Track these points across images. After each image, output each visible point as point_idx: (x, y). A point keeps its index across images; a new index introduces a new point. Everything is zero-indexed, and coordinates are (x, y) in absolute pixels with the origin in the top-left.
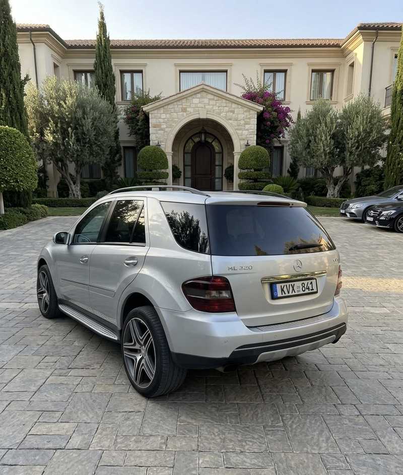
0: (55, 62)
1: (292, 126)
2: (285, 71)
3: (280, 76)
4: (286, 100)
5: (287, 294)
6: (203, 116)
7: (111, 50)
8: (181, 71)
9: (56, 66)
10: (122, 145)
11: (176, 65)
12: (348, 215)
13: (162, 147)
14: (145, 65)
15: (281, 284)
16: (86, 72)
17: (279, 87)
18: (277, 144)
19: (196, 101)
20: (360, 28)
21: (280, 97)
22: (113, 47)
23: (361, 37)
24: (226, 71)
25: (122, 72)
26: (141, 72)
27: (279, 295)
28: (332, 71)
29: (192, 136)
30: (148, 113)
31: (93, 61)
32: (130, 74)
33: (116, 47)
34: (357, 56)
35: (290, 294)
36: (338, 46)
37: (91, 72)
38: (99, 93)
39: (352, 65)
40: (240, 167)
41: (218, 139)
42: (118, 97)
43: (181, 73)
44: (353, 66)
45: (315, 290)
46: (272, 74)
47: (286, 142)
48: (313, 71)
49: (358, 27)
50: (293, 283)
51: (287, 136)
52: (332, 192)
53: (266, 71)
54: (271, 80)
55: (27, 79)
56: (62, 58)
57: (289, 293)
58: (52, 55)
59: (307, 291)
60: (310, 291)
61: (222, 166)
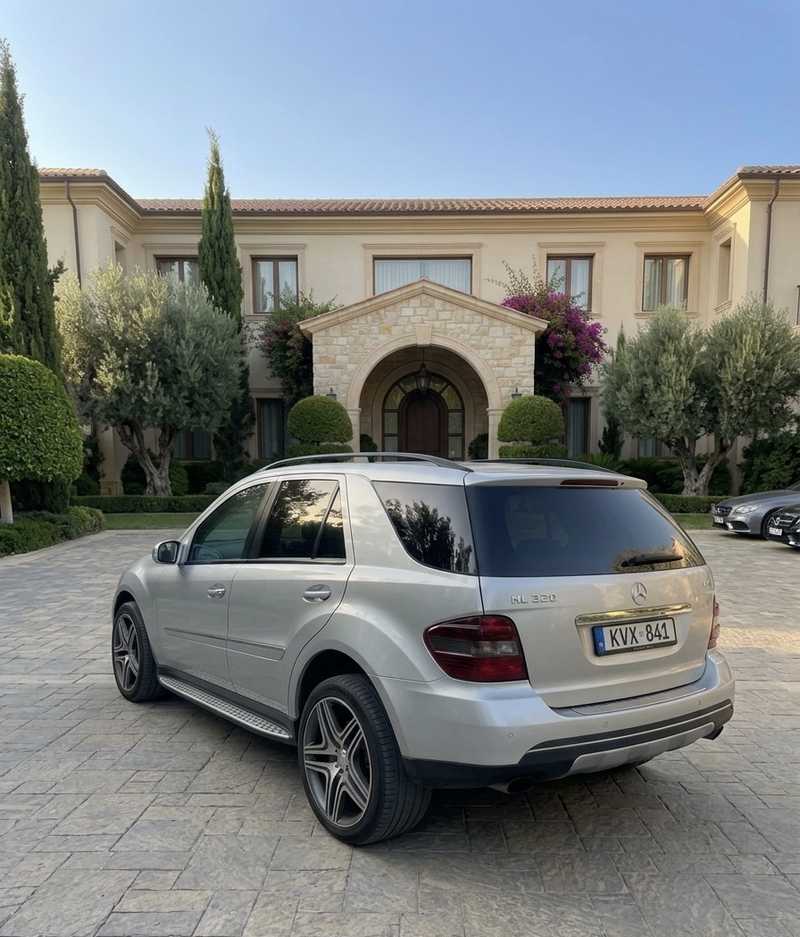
0: (119, 241)
1: (608, 359)
2: (590, 257)
3: (579, 267)
4: (594, 311)
5: (622, 646)
6: (423, 340)
7: (233, 218)
8: (376, 258)
9: (118, 248)
10: (254, 396)
11: (365, 246)
12: (730, 526)
13: (340, 400)
14: (304, 247)
15: (609, 628)
16: (181, 259)
17: (579, 287)
18: (576, 393)
19: (408, 312)
20: (742, 176)
21: (580, 303)
22: (237, 213)
23: (745, 193)
24: (470, 257)
25: (255, 259)
26: (294, 258)
27: (608, 647)
28: (686, 257)
29: (400, 380)
30: (311, 335)
31: (197, 239)
32: (272, 263)
33: (244, 213)
34: (738, 228)
35: (629, 645)
36: (697, 209)
37: (192, 259)
38: (209, 298)
39: (727, 246)
40: (502, 437)
41: (453, 386)
42: (246, 306)
43: (376, 261)
44: (730, 246)
45: (672, 638)
46: (563, 263)
47: (595, 389)
48: (647, 256)
49: (739, 174)
50: (632, 626)
51: (595, 378)
52: (694, 486)
53: (550, 257)
54: (561, 273)
55: (60, 269)
56: (131, 233)
57: (625, 643)
58: (112, 227)
59: (656, 640)
60: (662, 641)
61: (462, 435)
